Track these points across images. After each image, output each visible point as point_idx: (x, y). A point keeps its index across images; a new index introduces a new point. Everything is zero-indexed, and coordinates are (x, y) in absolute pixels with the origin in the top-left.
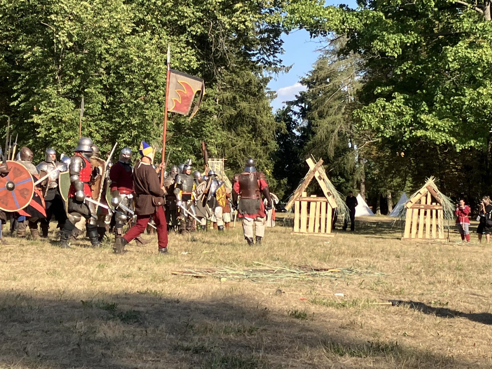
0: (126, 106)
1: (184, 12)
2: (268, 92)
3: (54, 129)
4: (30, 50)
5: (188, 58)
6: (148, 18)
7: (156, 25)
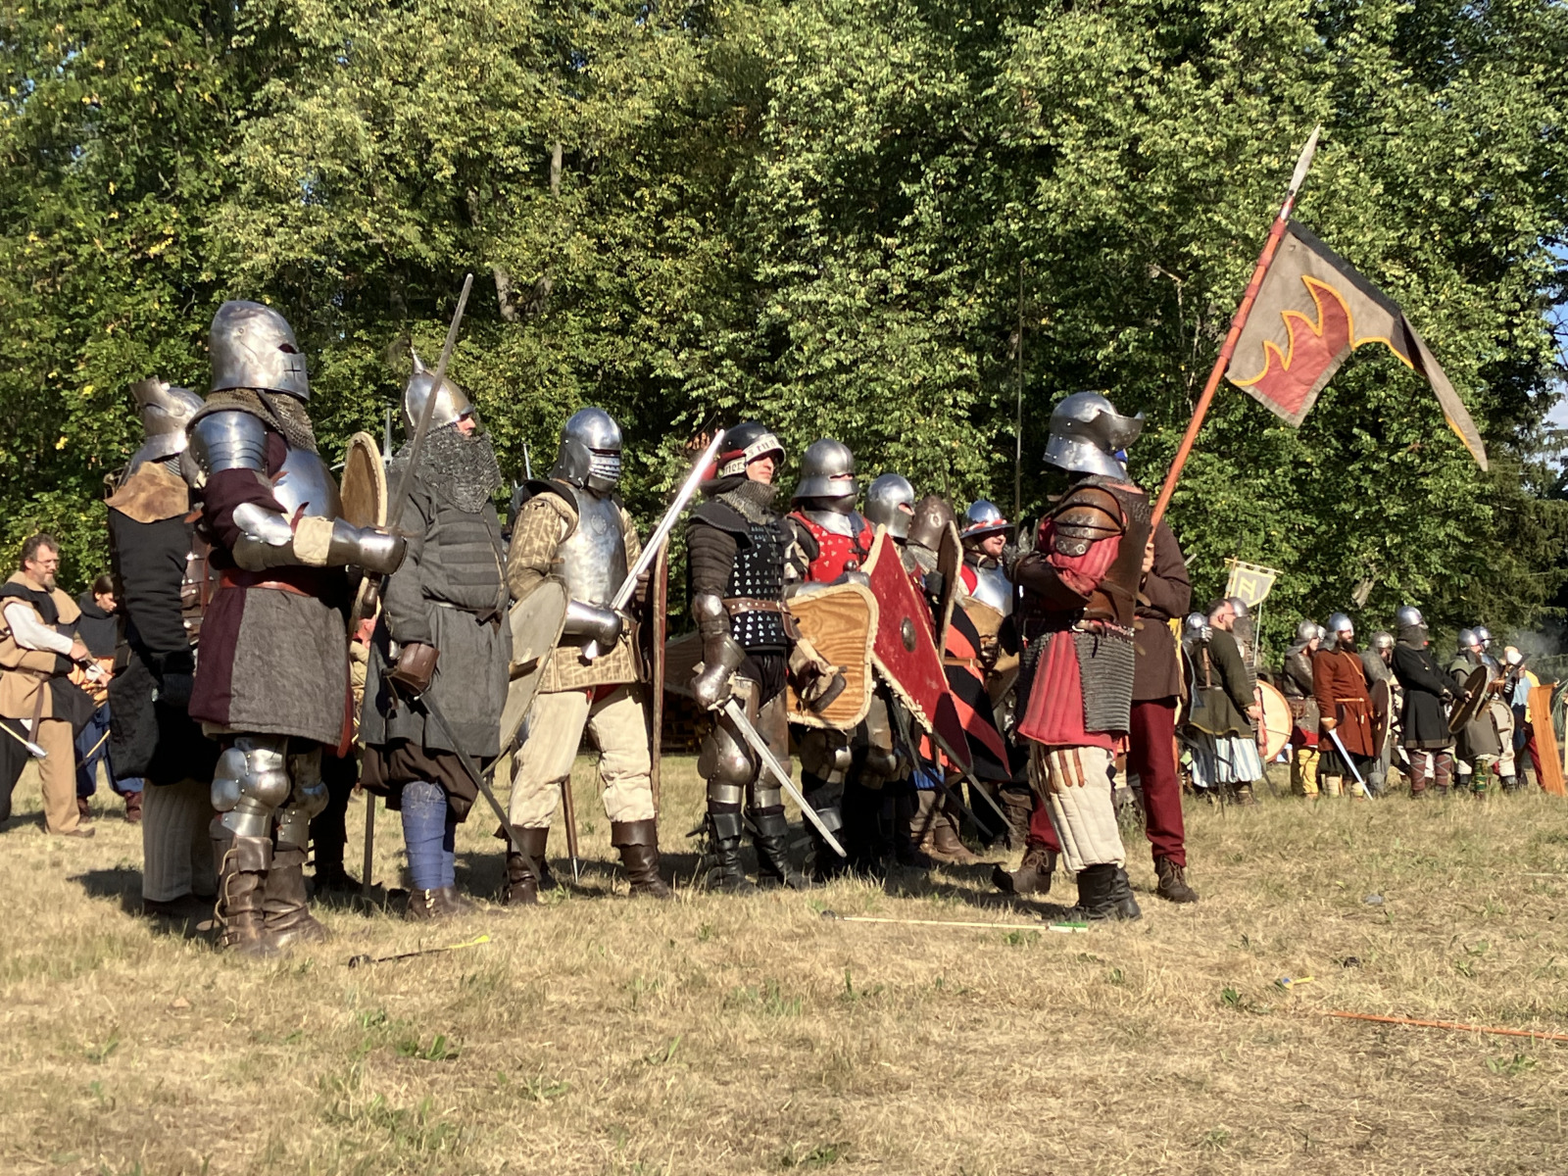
0: (1366, 470)
1: (1513, 220)
2: (1551, 433)
3: (1191, 535)
4: (1113, 335)
5: (1532, 339)
6: (1414, 240)
7: (1431, 257)
